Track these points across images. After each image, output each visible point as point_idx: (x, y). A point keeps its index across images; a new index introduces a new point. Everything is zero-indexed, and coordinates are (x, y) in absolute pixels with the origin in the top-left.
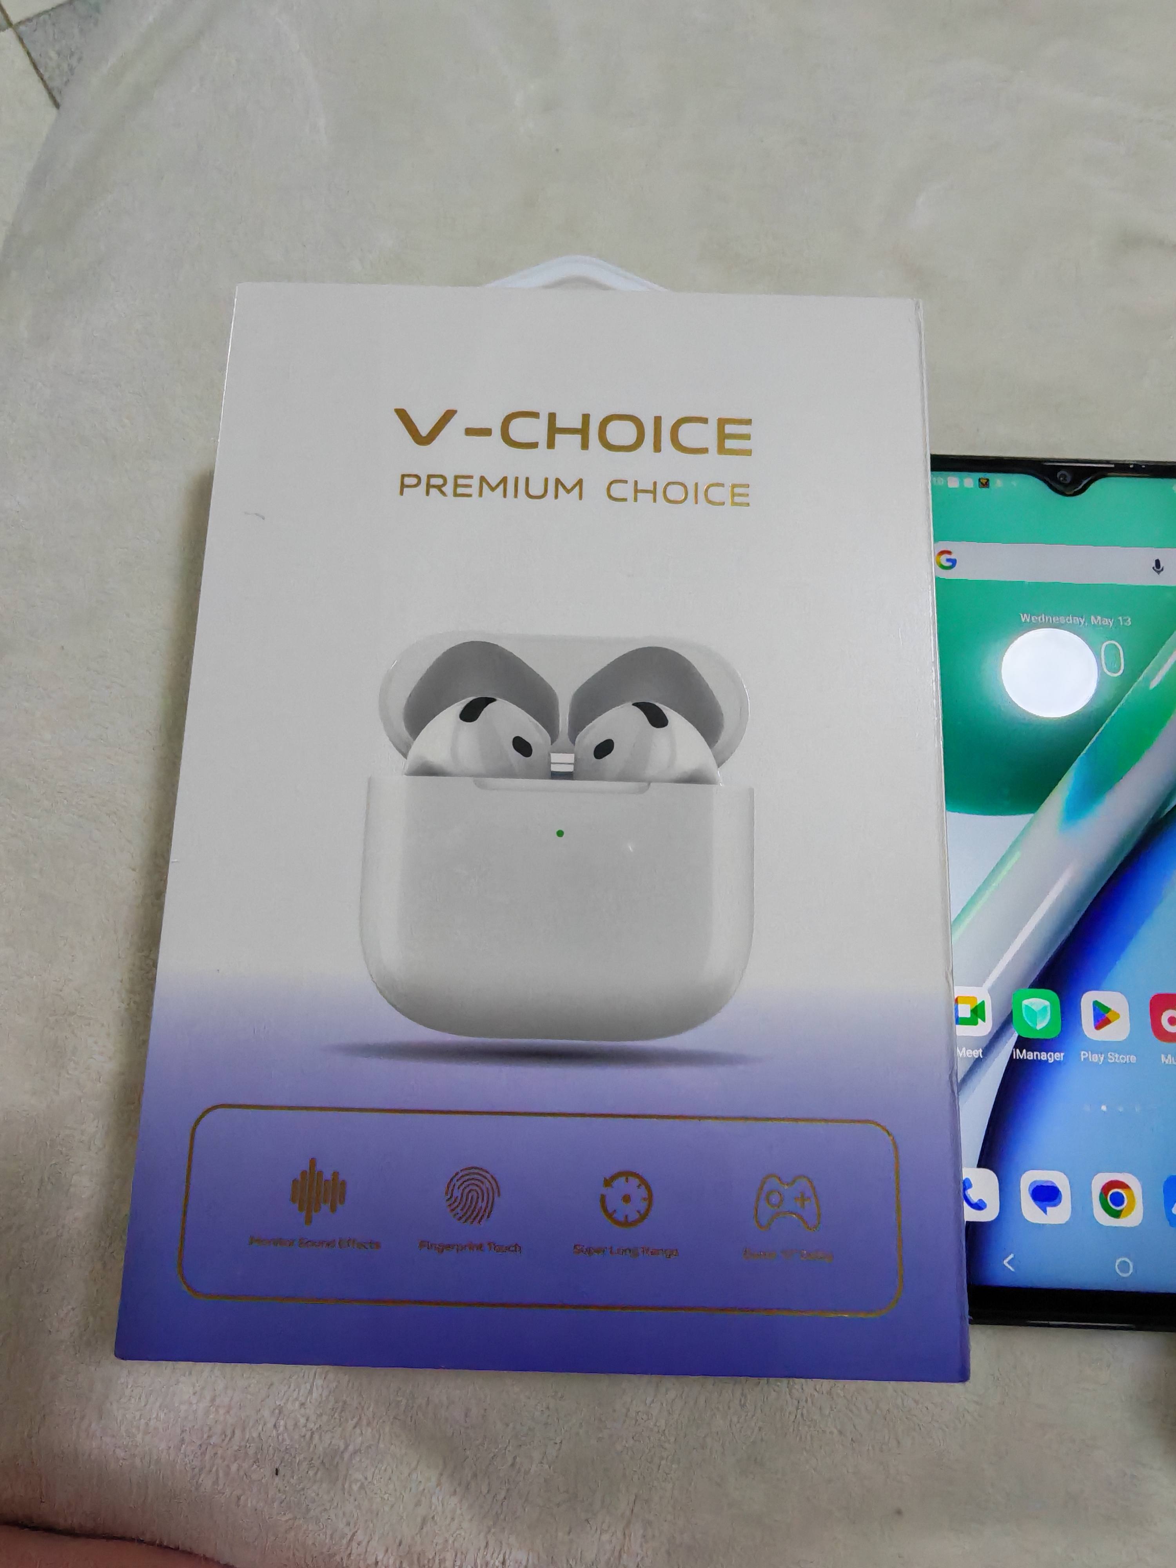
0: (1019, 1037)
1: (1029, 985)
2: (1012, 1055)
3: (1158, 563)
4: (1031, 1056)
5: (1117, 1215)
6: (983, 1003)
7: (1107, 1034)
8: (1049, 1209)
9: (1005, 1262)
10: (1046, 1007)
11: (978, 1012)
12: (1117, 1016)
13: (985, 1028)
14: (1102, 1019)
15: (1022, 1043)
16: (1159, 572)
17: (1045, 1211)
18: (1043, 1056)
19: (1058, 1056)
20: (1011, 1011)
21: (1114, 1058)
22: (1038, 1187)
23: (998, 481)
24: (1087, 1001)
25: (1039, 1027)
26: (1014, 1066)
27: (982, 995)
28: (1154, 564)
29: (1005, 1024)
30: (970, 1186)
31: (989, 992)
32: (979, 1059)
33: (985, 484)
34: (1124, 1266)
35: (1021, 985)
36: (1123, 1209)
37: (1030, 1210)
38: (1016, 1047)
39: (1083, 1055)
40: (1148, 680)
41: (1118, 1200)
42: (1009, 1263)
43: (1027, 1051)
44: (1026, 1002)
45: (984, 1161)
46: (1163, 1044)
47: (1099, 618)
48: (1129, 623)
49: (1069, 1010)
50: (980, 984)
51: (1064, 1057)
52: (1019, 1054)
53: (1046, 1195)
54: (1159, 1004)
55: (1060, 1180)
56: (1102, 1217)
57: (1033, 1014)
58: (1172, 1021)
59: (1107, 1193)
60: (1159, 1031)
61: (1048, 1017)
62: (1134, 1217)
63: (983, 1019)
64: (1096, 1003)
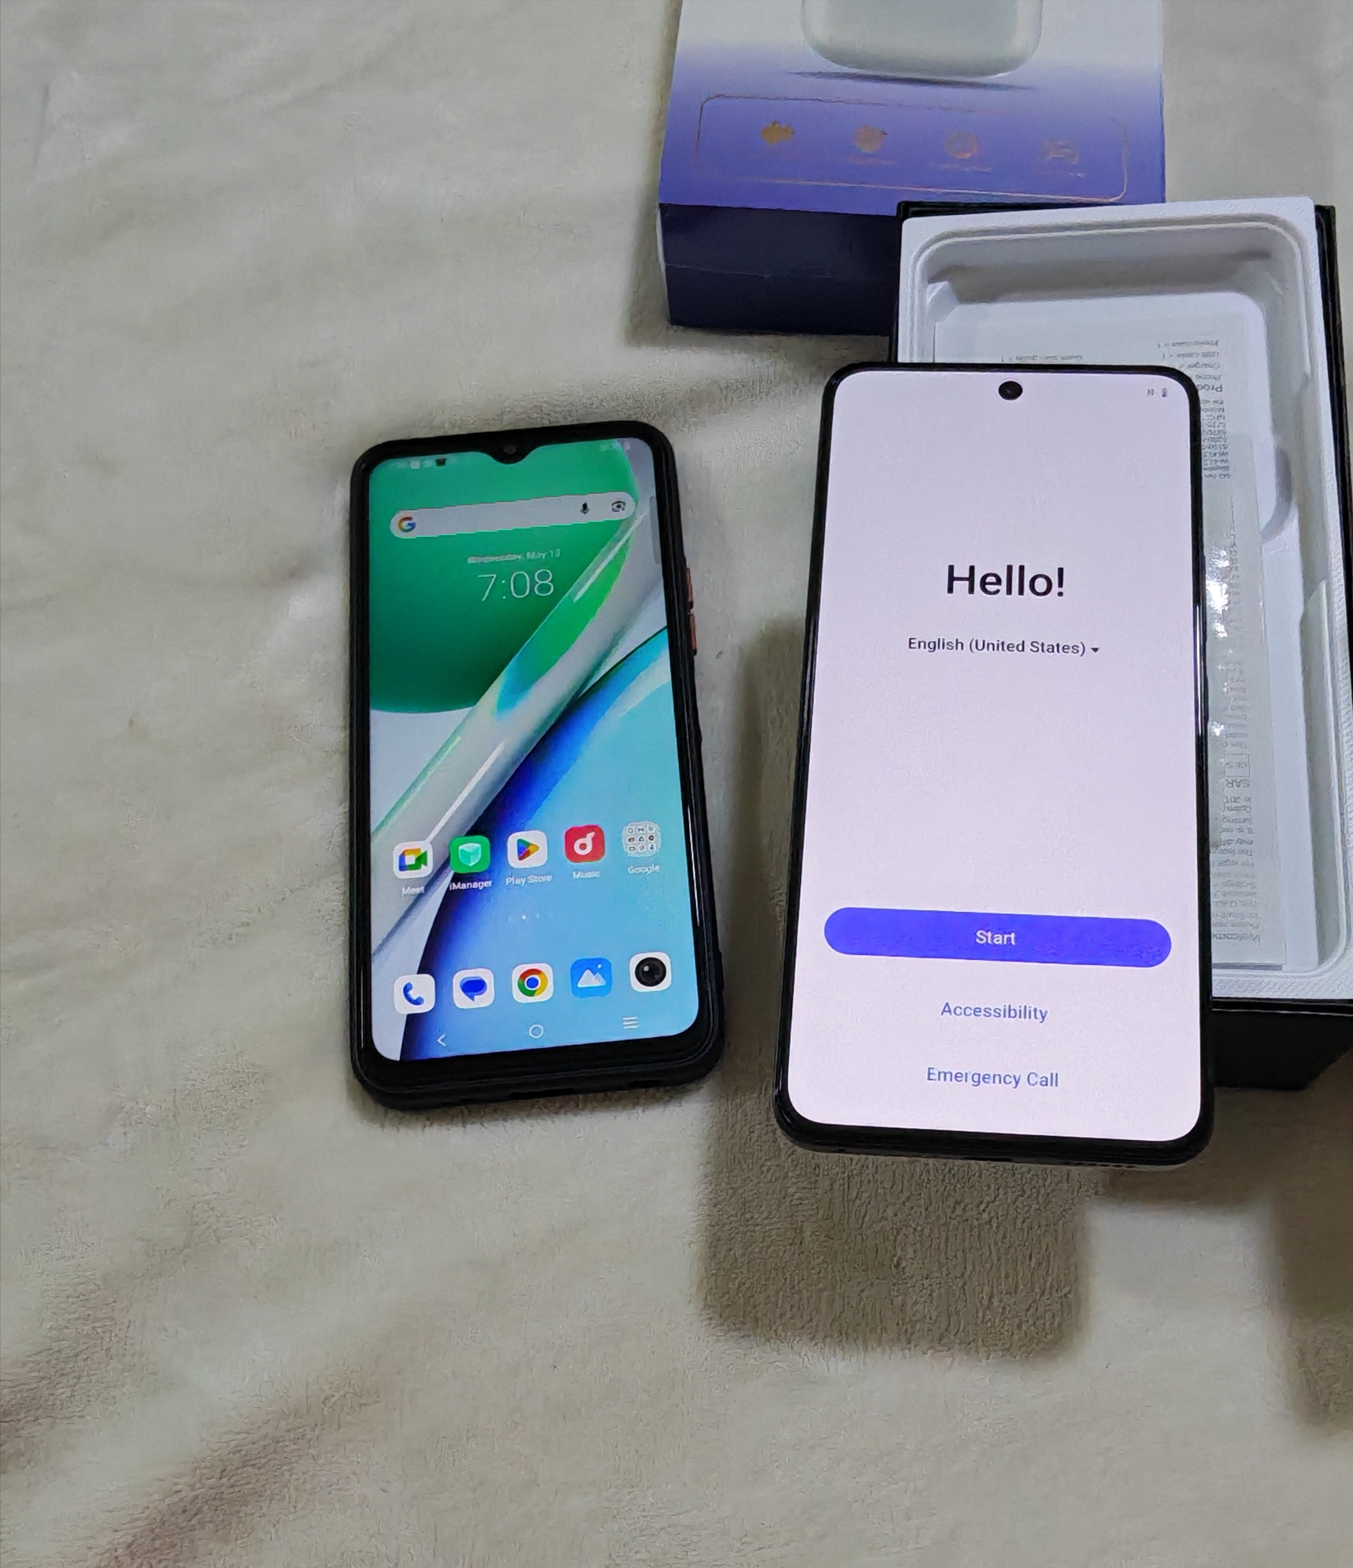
0: (455, 874)
1: (464, 833)
2: (449, 888)
3: (585, 506)
4: (464, 886)
5: (531, 994)
6: (425, 854)
7: (528, 863)
8: (476, 997)
9: (439, 1040)
10: (478, 849)
11: (421, 860)
12: (537, 848)
13: (426, 871)
14: (524, 851)
15: (457, 878)
16: (585, 513)
17: (472, 998)
18: (475, 885)
19: (487, 884)
20: (447, 856)
21: (533, 879)
22: (468, 982)
23: (452, 459)
24: (512, 842)
25: (471, 864)
26: (450, 895)
27: (425, 846)
28: (581, 507)
29: (443, 866)
30: (411, 988)
31: (431, 843)
32: (420, 896)
33: (441, 463)
34: (536, 1031)
35: (457, 835)
36: (537, 989)
37: (460, 999)
38: (452, 882)
39: (508, 880)
40: (571, 597)
41: (533, 983)
42: (442, 1040)
43: (461, 883)
44: (461, 848)
45: (423, 969)
46: (576, 865)
47: (534, 553)
48: (558, 555)
49: (497, 849)
50: (424, 839)
51: (492, 884)
52: (455, 886)
53: (474, 987)
54: (573, 835)
55: (486, 975)
56: (519, 997)
57: (467, 855)
58: (583, 846)
59: (525, 979)
60: (571, 854)
61: (480, 856)
62: (544, 995)
63: (426, 864)
64: (520, 841)
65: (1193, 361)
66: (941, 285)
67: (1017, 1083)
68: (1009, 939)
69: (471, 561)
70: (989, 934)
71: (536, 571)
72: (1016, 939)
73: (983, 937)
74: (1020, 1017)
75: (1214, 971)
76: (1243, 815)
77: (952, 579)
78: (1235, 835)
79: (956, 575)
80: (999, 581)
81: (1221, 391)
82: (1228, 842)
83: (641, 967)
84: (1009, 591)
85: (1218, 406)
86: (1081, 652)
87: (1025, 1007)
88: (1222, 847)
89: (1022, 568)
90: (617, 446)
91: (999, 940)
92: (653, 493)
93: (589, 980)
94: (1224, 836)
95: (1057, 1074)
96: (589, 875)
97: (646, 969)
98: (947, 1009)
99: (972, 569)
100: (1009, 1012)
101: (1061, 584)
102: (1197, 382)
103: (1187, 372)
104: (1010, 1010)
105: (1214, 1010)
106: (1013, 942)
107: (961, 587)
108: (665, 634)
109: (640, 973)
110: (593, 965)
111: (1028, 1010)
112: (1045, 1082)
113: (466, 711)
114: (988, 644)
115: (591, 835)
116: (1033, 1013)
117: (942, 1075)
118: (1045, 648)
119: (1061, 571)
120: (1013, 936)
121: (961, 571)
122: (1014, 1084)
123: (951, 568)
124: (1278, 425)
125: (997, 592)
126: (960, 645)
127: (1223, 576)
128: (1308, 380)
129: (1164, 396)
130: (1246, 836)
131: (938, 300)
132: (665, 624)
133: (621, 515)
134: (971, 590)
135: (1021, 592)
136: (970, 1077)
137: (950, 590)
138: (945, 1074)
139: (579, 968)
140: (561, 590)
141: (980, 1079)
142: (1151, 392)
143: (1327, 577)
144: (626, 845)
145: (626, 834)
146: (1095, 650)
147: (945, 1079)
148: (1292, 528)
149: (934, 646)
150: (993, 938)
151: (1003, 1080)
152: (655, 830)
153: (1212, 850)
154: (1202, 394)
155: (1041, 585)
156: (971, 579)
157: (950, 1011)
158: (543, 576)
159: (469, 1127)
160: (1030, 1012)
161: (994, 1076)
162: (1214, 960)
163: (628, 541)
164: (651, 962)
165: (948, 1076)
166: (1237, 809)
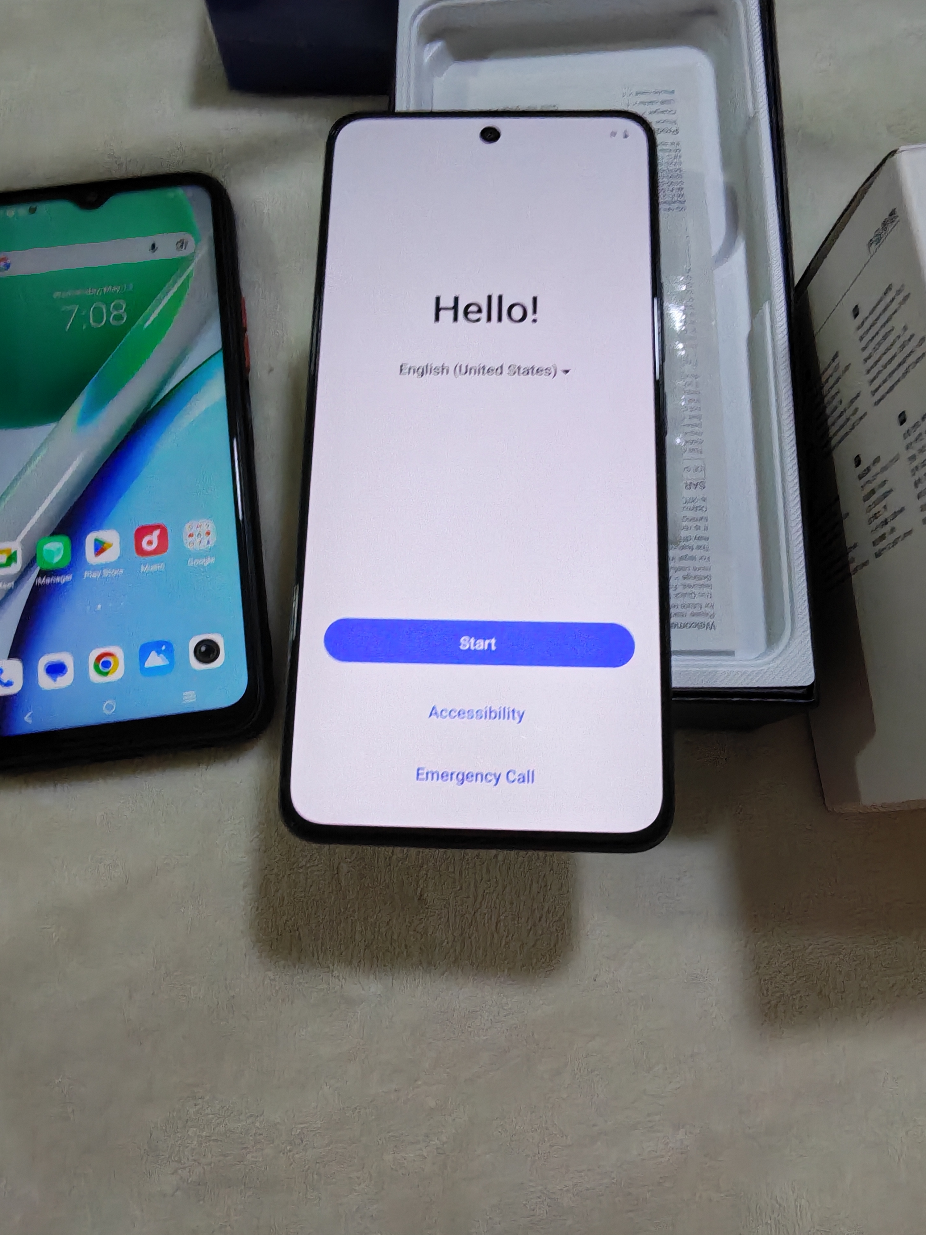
0: (40, 570)
1: (49, 534)
2: (35, 583)
3: (153, 246)
4: (49, 581)
5: (105, 674)
6: (15, 553)
7: (104, 558)
8: (58, 678)
9: (26, 718)
10: (60, 547)
11: (12, 558)
12: (111, 545)
13: (16, 568)
14: (100, 548)
15: (43, 573)
16: (154, 251)
17: (55, 680)
18: (58, 579)
19: (68, 578)
20: (35, 555)
21: (106, 572)
22: (51, 665)
23: (42, 208)
24: (89, 541)
25: (55, 561)
26: (36, 589)
28: (150, 247)
29: (31, 564)
30: (2, 672)
31: (20, 543)
32: (11, 590)
33: (32, 211)
34: (109, 707)
35: (42, 535)
36: (111, 670)
37: (45, 681)
38: (38, 576)
39: (86, 574)
40: (142, 324)
41: (107, 664)
42: (29, 717)
43: (46, 578)
44: (46, 546)
45: (13, 654)
46: (142, 559)
47: (110, 287)
48: (131, 288)
49: (77, 548)
50: (14, 539)
51: (73, 577)
52: (40, 581)
53: (56, 670)
54: (142, 532)
55: (67, 659)
56: (94, 677)
57: (51, 553)
58: (150, 543)
59: (99, 662)
60: (140, 551)
61: (62, 552)
62: (117, 674)
63: (16, 561)
64: (96, 540)
65: (654, 107)
66: (438, 45)
67: (498, 780)
68: (490, 645)
69: (57, 295)
70: (473, 640)
71: (111, 304)
72: (496, 644)
73: (467, 643)
74: (500, 718)
75: (673, 658)
76: (699, 514)
77: (438, 309)
78: (692, 533)
79: (442, 305)
80: (480, 311)
81: (677, 133)
82: (687, 539)
83: (198, 649)
84: (489, 319)
85: (673, 147)
86: (553, 374)
87: (504, 709)
88: (682, 544)
89: (500, 298)
90: (181, 193)
91: (481, 645)
92: (211, 232)
93: (155, 660)
94: (684, 534)
95: (533, 772)
96: (155, 568)
97: (203, 649)
98: (433, 712)
99: (456, 299)
100: (490, 714)
101: (535, 311)
102: (654, 126)
103: (649, 118)
104: (491, 712)
105: (673, 699)
106: (493, 648)
107: (446, 316)
108: (221, 355)
109: (198, 653)
110: (156, 646)
111: (507, 711)
112: (522, 779)
113: (53, 425)
114: (471, 369)
115: (157, 533)
116: (511, 714)
117: (430, 775)
118: (522, 371)
119: (535, 300)
120: (493, 641)
121: (447, 302)
122: (494, 781)
123: (438, 299)
124: (727, 162)
125: (478, 320)
126: (445, 371)
127: (680, 299)
128: (752, 121)
129: (626, 136)
130: (701, 533)
131: (437, 59)
132: (220, 347)
133: (184, 253)
134: (456, 319)
135: (500, 319)
136: (454, 776)
137: (437, 318)
138: (433, 774)
139: (145, 651)
140: (133, 319)
141: (464, 778)
142: (614, 134)
143: (770, 298)
144: (187, 540)
145: (187, 530)
146: (567, 372)
147: (432, 778)
148: (739, 255)
149: (423, 372)
150: (475, 645)
151: (484, 777)
152: (211, 527)
153: (670, 546)
154: (660, 138)
155: (517, 313)
156: (455, 308)
157: (436, 713)
158: (117, 308)
159: (59, 788)
160: (509, 713)
161: (477, 775)
162: (674, 647)
163: (188, 277)
164: (209, 644)
165: (435, 776)
166: (695, 509)
